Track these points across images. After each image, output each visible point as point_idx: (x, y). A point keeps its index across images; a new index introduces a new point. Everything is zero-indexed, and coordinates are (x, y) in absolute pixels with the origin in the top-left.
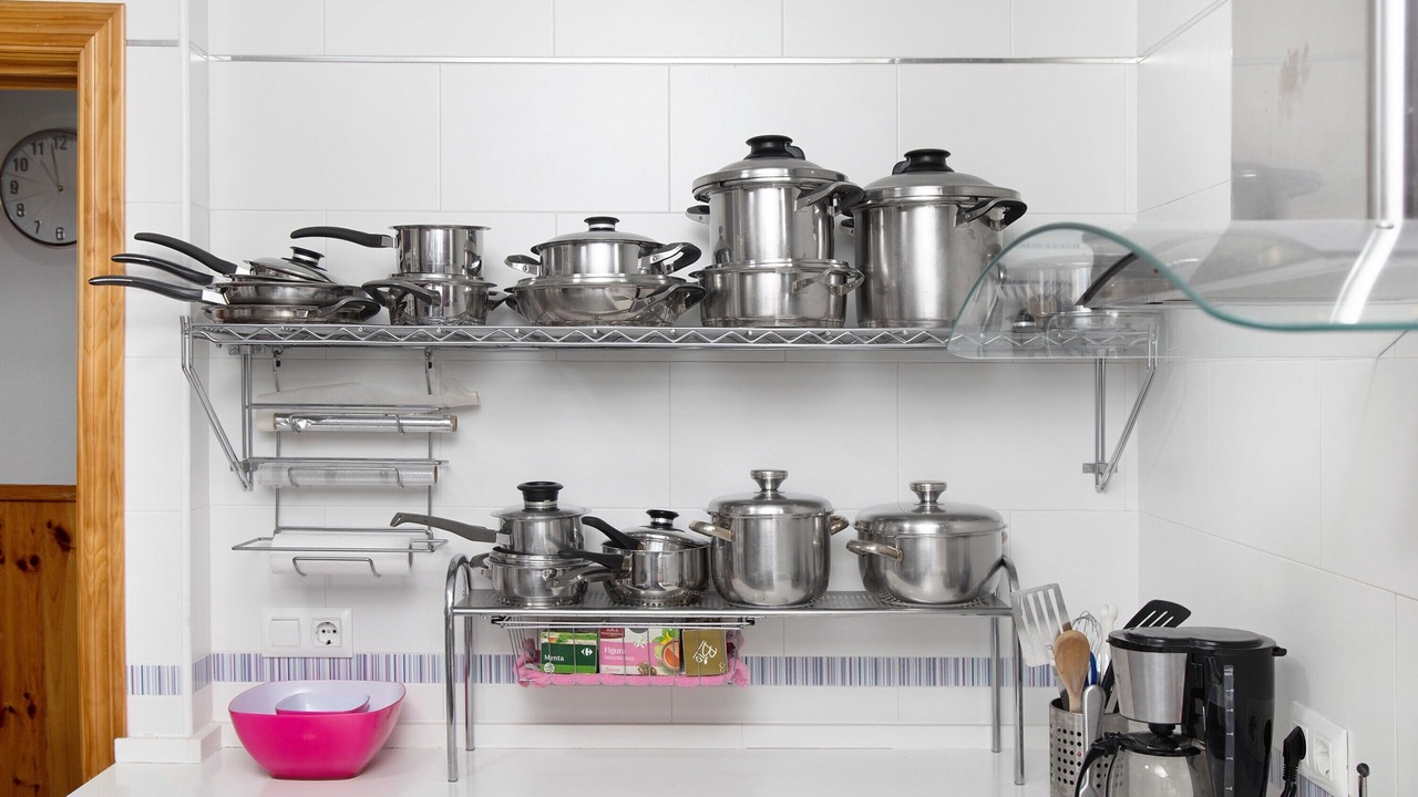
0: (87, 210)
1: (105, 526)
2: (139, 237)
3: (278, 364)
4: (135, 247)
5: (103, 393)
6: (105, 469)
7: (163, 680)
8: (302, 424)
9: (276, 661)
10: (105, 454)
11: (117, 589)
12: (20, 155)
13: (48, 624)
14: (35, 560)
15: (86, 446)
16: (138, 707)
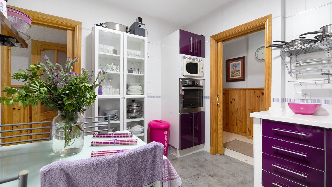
0: (266, 41)
1: (268, 80)
2: (273, 42)
3: (297, 57)
4: (273, 43)
5: (268, 64)
6: (269, 73)
7: (277, 100)
8: (301, 64)
9: (296, 100)
10: (269, 71)
11: (270, 89)
12: (258, 51)
13: (261, 104)
14: (259, 96)
15: (266, 71)
16: (273, 104)
